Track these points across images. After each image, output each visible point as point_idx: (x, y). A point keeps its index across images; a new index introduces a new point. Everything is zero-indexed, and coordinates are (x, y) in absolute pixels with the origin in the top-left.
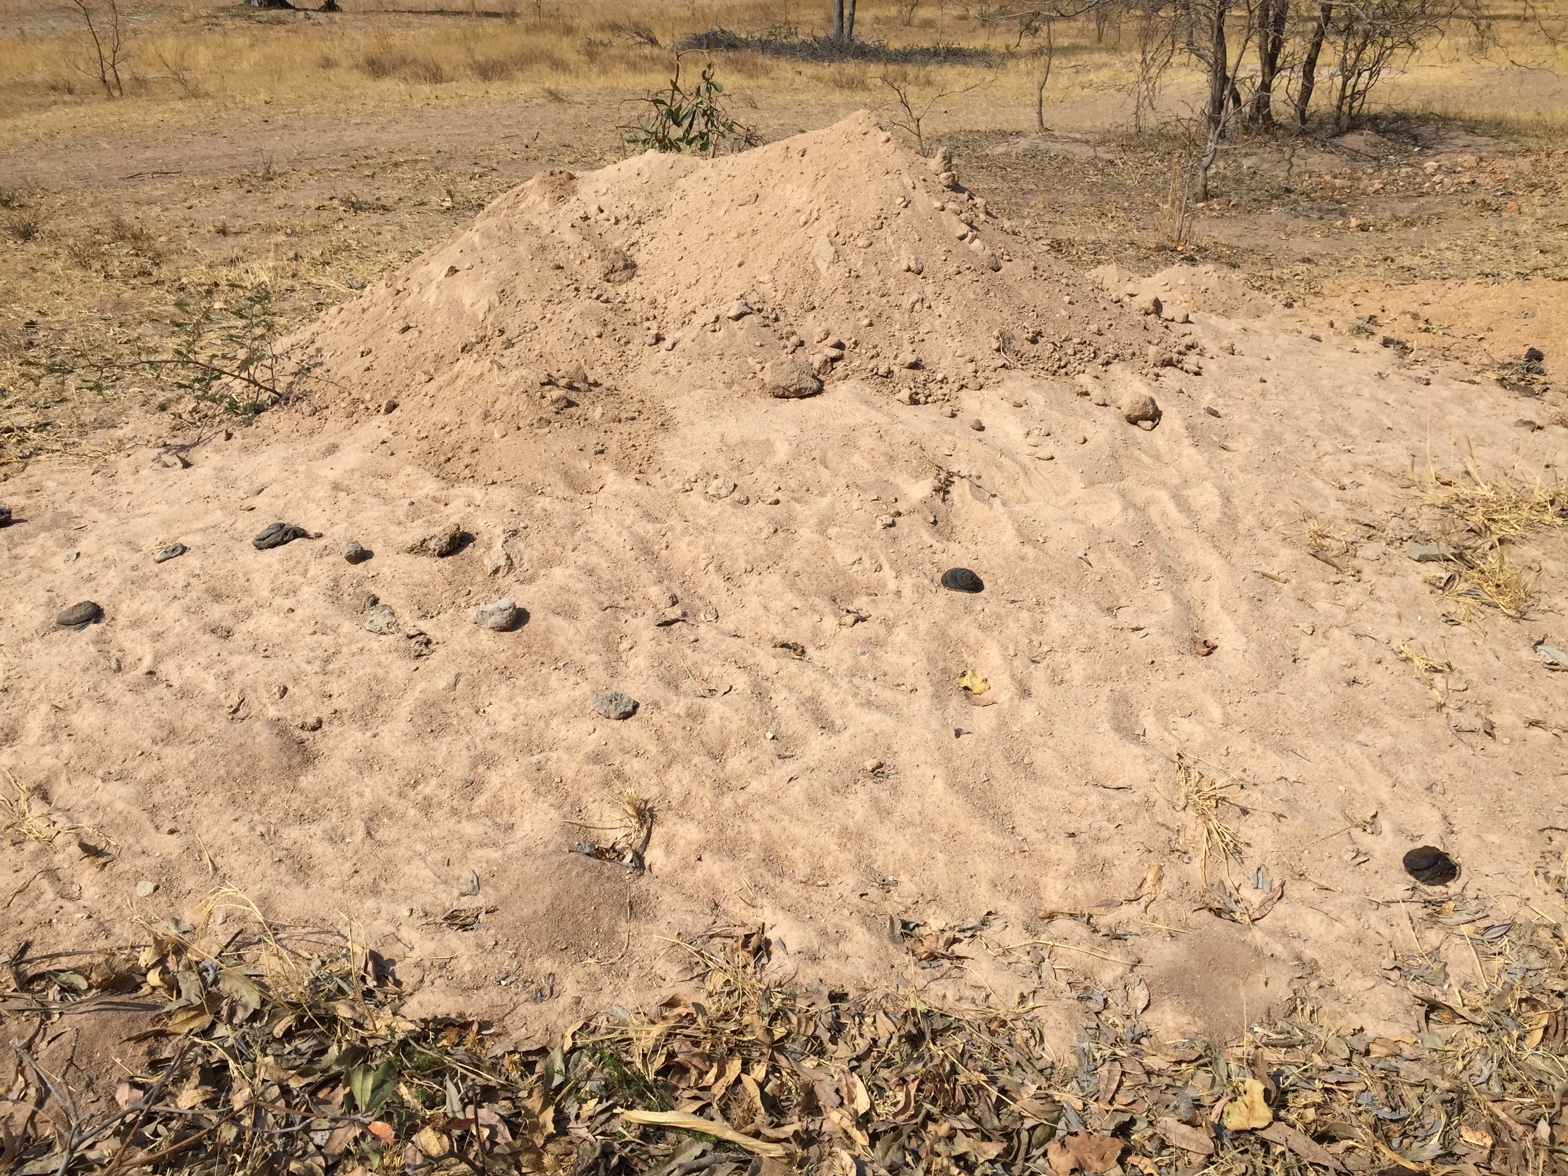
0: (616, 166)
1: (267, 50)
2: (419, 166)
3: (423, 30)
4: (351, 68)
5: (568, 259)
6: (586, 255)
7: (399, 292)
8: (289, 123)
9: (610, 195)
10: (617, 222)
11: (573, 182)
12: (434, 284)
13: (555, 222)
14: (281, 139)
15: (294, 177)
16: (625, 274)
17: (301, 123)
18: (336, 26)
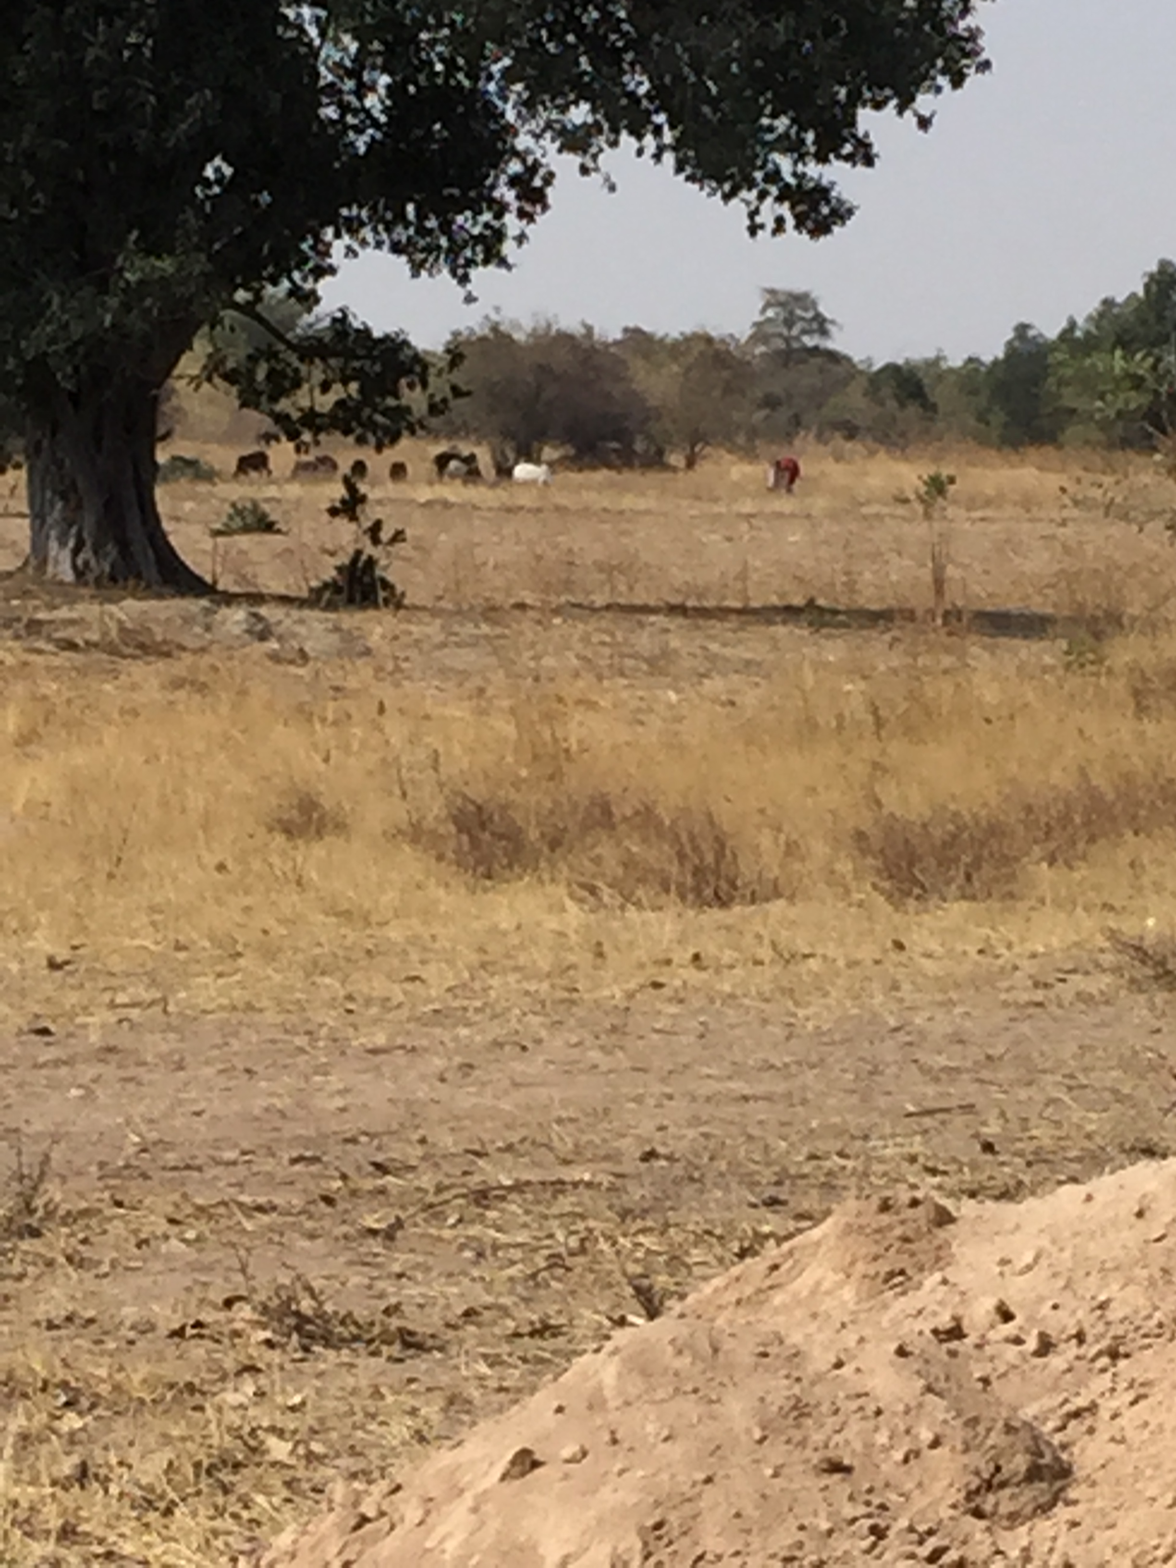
0: (1079, 1191)
1: (80, 758)
2: (565, 1203)
3: (715, 685)
4: (395, 834)
5: (869, 1446)
6: (926, 1435)
7: (364, 1520)
8: (124, 1039)
9: (1042, 1271)
10: (1045, 1347)
11: (942, 1234)
12: (468, 1499)
13: (850, 1338)
14: (89, 1095)
15: (116, 1228)
16: (1030, 1494)
17: (167, 1043)
18: (364, 669)
